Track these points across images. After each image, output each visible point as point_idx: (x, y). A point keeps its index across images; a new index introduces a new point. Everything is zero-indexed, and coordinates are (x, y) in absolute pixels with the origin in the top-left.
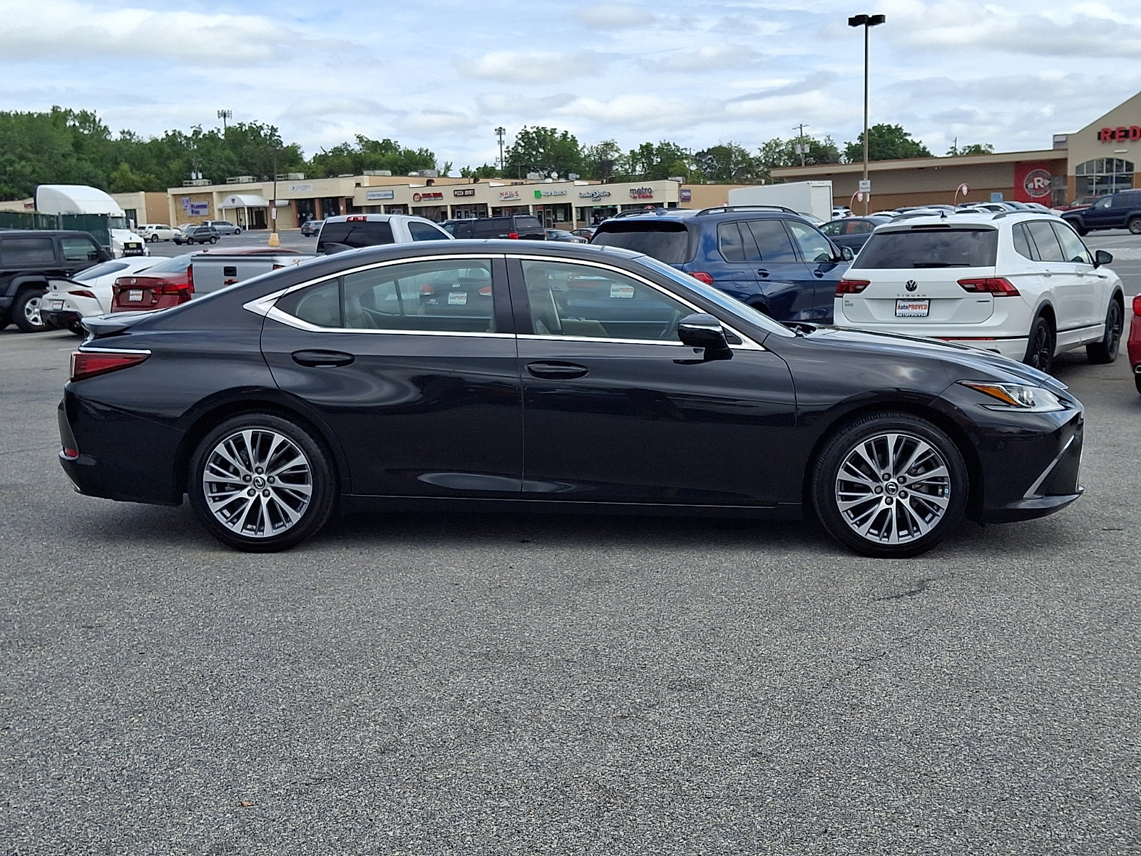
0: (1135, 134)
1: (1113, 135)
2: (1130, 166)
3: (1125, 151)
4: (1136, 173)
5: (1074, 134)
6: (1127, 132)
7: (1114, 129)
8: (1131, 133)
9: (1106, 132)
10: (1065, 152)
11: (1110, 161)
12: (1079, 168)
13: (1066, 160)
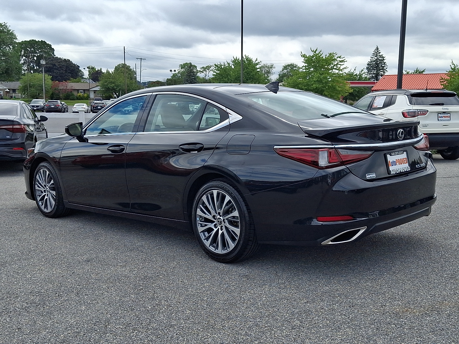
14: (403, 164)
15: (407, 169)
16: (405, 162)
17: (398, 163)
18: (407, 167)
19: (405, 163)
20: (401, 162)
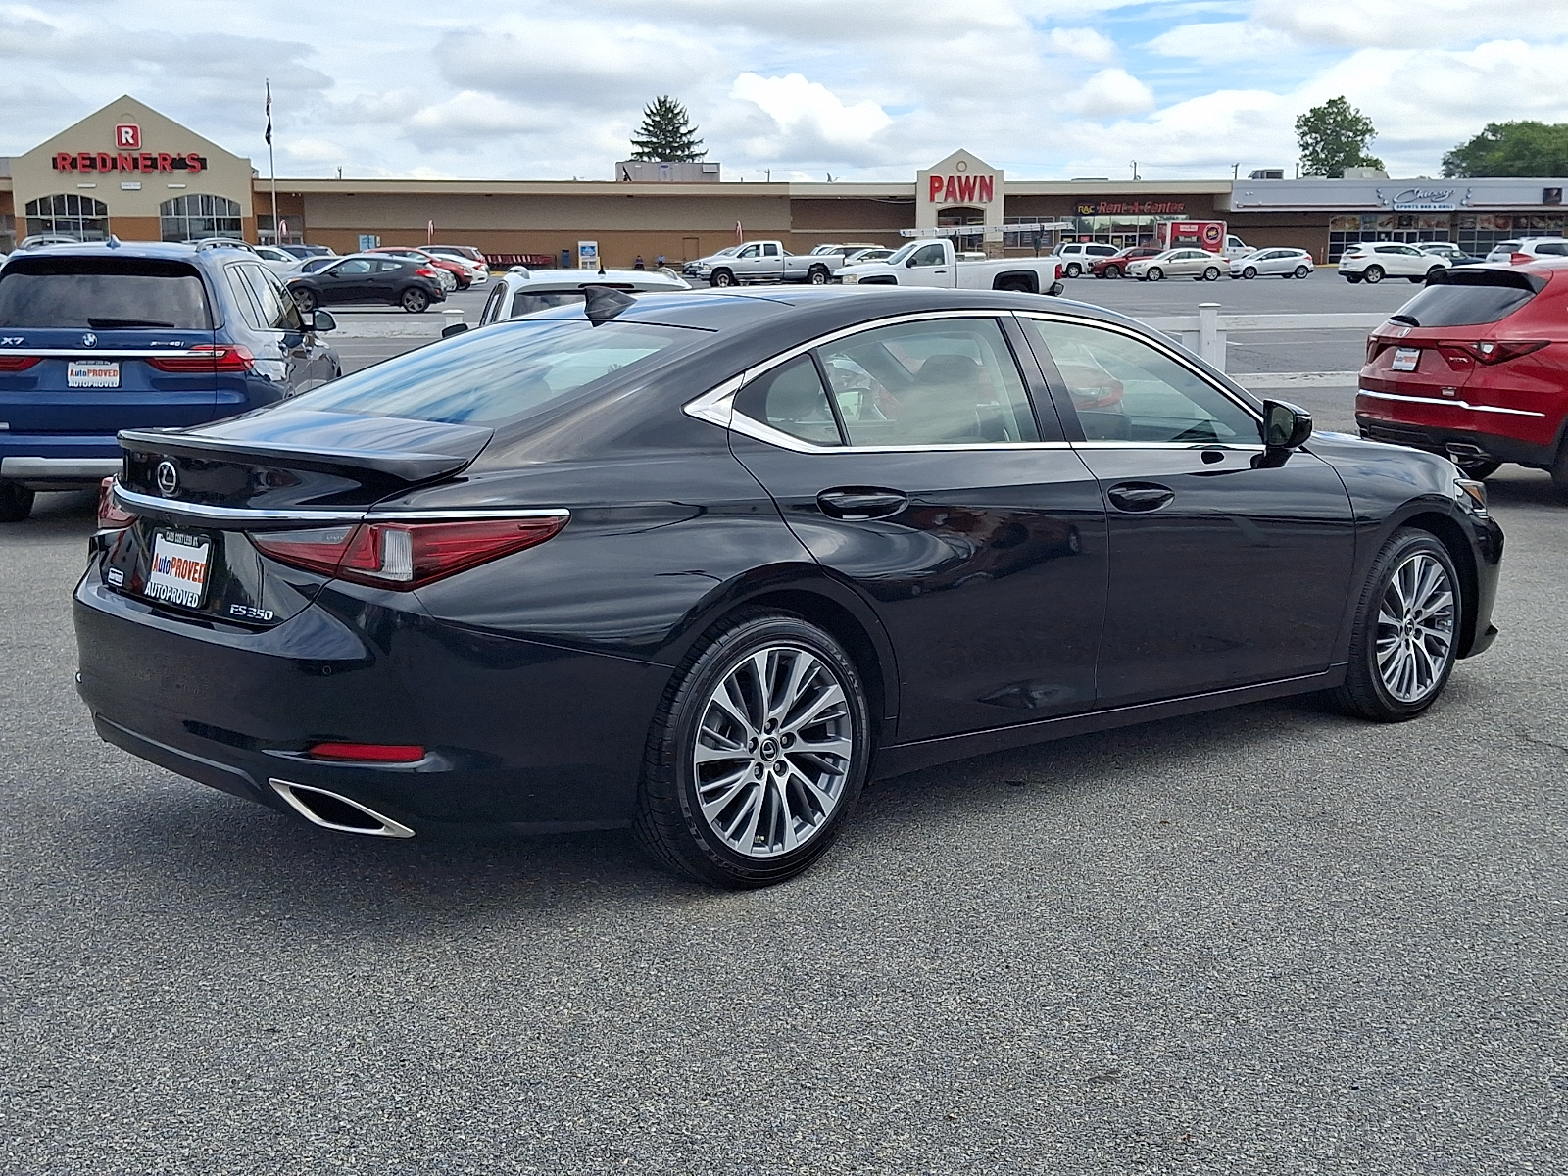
0: (104, 165)
1: (74, 163)
2: (102, 208)
3: (94, 186)
4: (111, 218)
5: (18, 158)
6: (93, 160)
7: (74, 155)
8: (99, 163)
9: (64, 159)
10: (7, 182)
11: (72, 199)
12: (31, 207)
13: (10, 193)
14: (189, 579)
15: (190, 599)
16: (197, 576)
17: (174, 570)
18: (191, 595)
19: (194, 579)
20: (185, 569)
